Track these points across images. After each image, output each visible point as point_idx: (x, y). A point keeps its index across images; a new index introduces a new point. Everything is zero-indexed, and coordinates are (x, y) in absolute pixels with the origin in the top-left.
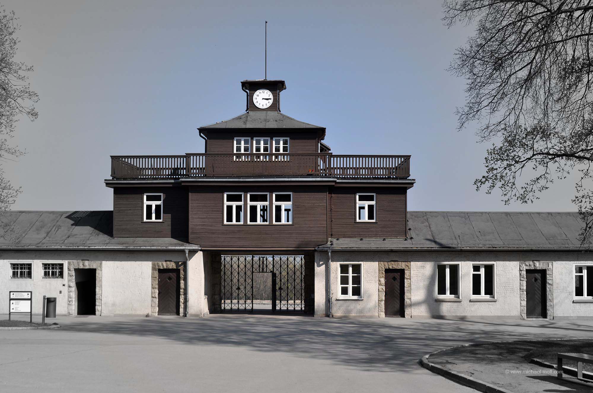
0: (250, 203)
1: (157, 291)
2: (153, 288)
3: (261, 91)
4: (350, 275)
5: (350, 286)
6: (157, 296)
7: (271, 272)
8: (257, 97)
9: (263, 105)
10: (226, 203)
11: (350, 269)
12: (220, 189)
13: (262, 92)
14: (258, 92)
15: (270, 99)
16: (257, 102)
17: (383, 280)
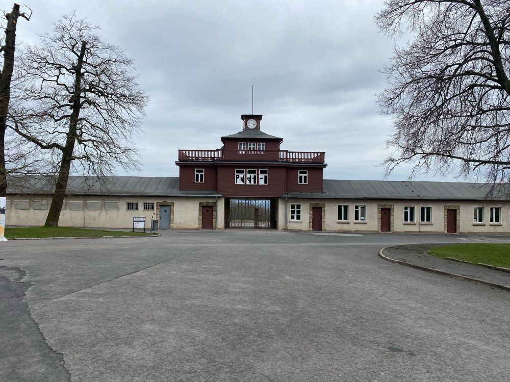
0: (248, 175)
2: (199, 215)
4: (296, 210)
5: (295, 215)
6: (201, 219)
8: (249, 123)
9: (251, 127)
10: (236, 174)
11: (296, 207)
12: (234, 167)
13: (251, 121)
15: (255, 124)
17: (311, 212)
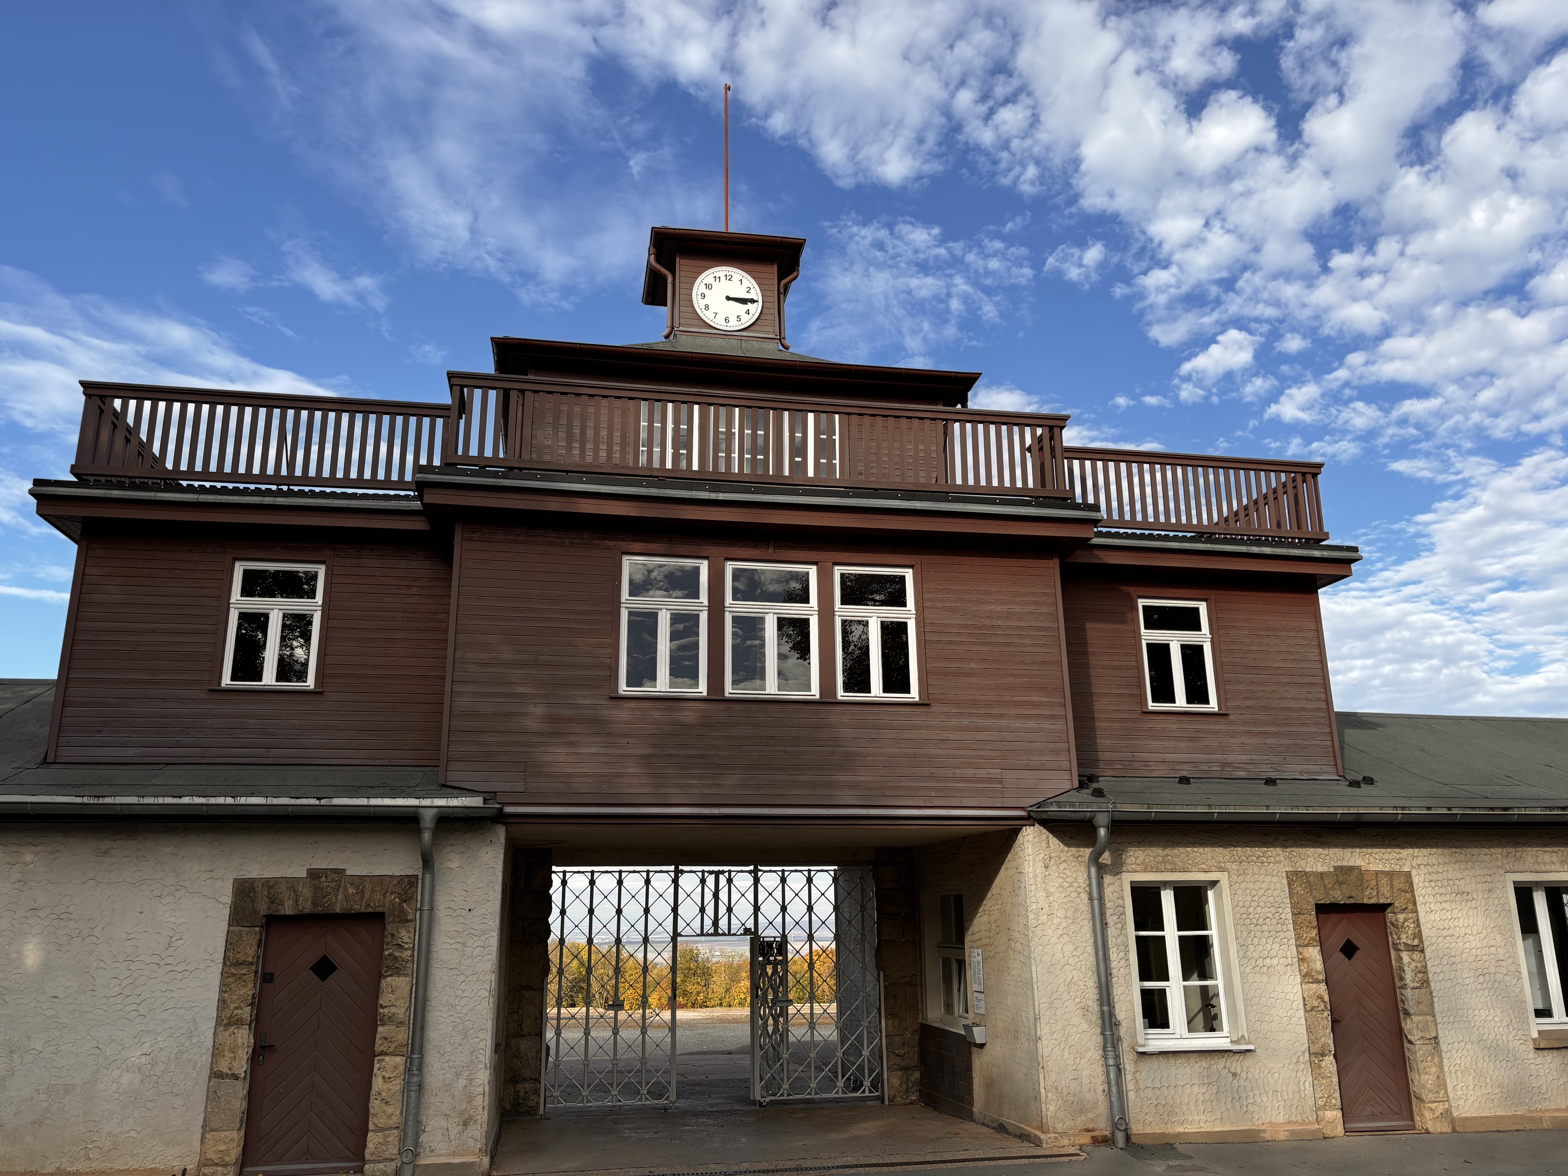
0: (733, 607)
1: (244, 1037)
2: (225, 1022)
3: (721, 271)
4: (1171, 933)
5: (1175, 987)
6: (242, 1066)
7: (747, 931)
8: (707, 292)
9: (727, 320)
11: (1169, 907)
13: (723, 278)
14: (708, 276)
15: (753, 301)
16: (707, 307)
17: (1315, 956)
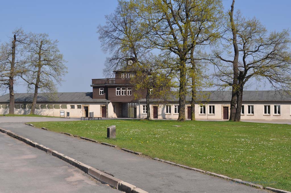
0: (122, 90)
1: (101, 112)
4: (145, 108)
5: (145, 111)
6: (101, 113)
10: (116, 90)
11: (145, 106)
12: (115, 87)
14: (129, 61)
15: (132, 63)
17: (153, 109)
